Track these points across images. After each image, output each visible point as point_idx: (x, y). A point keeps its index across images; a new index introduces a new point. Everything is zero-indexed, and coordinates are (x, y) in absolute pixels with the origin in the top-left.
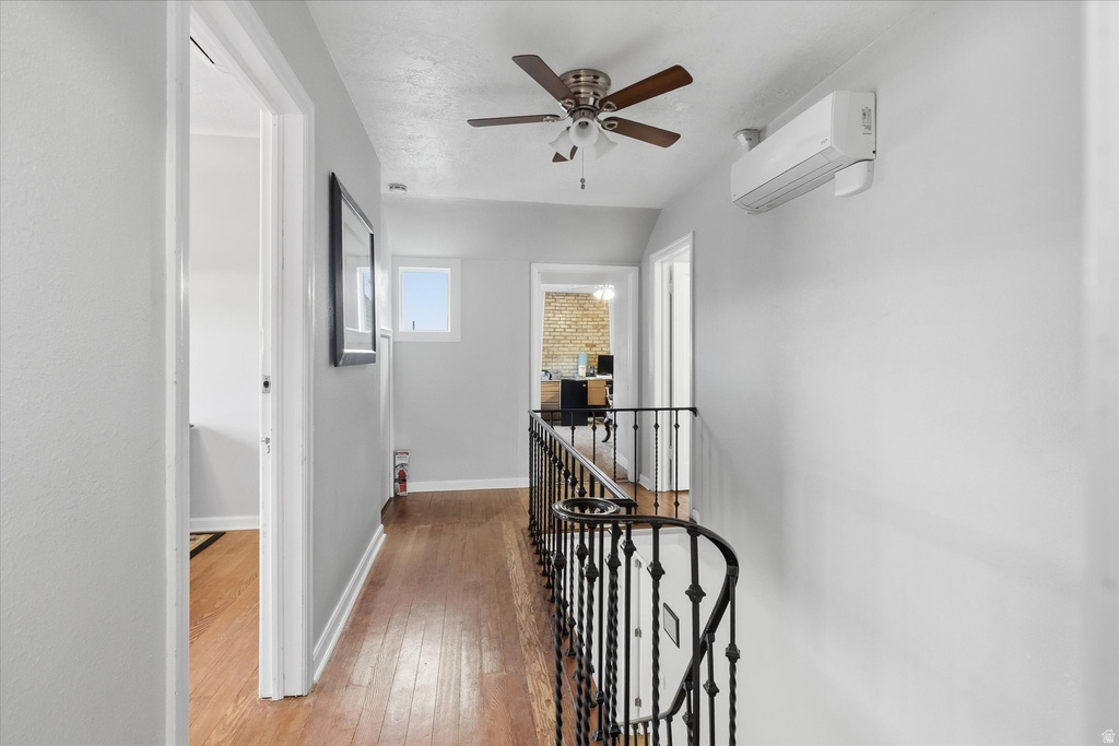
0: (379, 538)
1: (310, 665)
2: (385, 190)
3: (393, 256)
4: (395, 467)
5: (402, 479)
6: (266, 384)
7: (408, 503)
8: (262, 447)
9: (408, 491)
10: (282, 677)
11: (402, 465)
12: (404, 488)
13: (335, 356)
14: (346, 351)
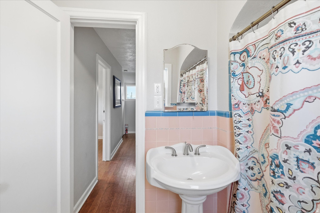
0: (121, 141)
1: (111, 157)
2: (123, 71)
3: (125, 83)
4: (125, 128)
5: (127, 130)
6: (104, 111)
7: (128, 135)
8: (103, 121)
9: (128, 133)
10: (106, 158)
11: (127, 127)
12: (127, 132)
13: (114, 106)
14: (116, 105)
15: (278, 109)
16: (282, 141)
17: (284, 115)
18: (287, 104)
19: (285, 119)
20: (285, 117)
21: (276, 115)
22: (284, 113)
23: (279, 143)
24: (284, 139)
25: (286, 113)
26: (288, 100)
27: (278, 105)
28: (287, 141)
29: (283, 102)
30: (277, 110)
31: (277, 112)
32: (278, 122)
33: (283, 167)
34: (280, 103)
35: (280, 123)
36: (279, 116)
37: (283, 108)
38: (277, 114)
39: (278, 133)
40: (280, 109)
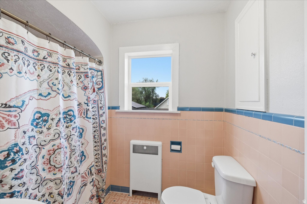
15: (15, 105)
16: (20, 130)
17: (21, 110)
18: (22, 101)
19: (21, 112)
20: (22, 111)
21: (12, 111)
22: (21, 108)
23: (18, 133)
24: (22, 127)
25: (22, 107)
26: (23, 98)
27: (14, 102)
28: (24, 128)
29: (20, 100)
30: (13, 106)
31: (13, 108)
32: (15, 116)
33: (22, 149)
34: (16, 100)
35: (17, 117)
36: (16, 111)
37: (20, 104)
38: (14, 110)
39: (15, 125)
40: (16, 105)
